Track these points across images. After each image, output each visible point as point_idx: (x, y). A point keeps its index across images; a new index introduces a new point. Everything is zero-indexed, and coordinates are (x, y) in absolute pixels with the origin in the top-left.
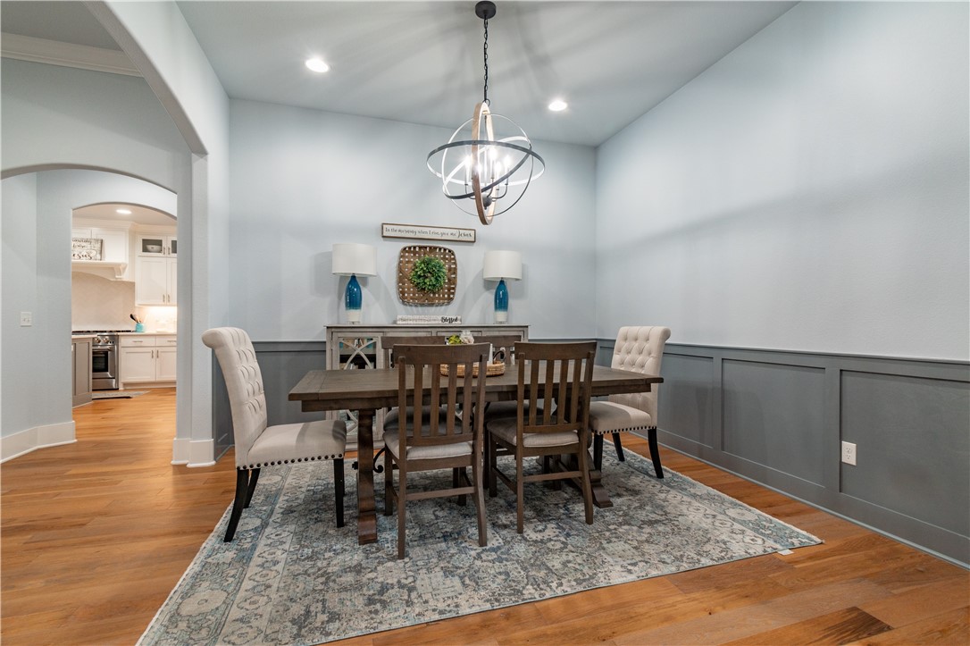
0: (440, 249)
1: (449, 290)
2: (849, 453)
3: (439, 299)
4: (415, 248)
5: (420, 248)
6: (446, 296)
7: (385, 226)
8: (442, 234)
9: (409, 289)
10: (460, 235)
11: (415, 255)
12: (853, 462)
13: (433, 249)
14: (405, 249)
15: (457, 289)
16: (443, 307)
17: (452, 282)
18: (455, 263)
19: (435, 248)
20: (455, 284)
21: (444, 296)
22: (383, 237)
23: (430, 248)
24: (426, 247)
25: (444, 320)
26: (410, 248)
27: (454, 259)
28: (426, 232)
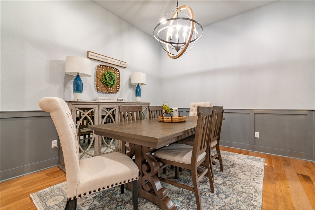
0: (113, 68)
1: (116, 87)
2: (257, 135)
3: (112, 90)
4: (103, 66)
5: (105, 66)
6: (115, 89)
7: (89, 53)
8: (114, 62)
9: (100, 85)
10: (121, 64)
11: (102, 69)
12: (258, 137)
13: (111, 67)
14: (99, 65)
15: (120, 86)
16: (114, 94)
17: (118, 83)
18: (119, 76)
19: (112, 67)
20: (119, 84)
21: (114, 89)
22: (88, 58)
23: (110, 67)
24: (108, 66)
25: (118, 100)
26: (101, 65)
27: (119, 74)
28: (108, 60)
